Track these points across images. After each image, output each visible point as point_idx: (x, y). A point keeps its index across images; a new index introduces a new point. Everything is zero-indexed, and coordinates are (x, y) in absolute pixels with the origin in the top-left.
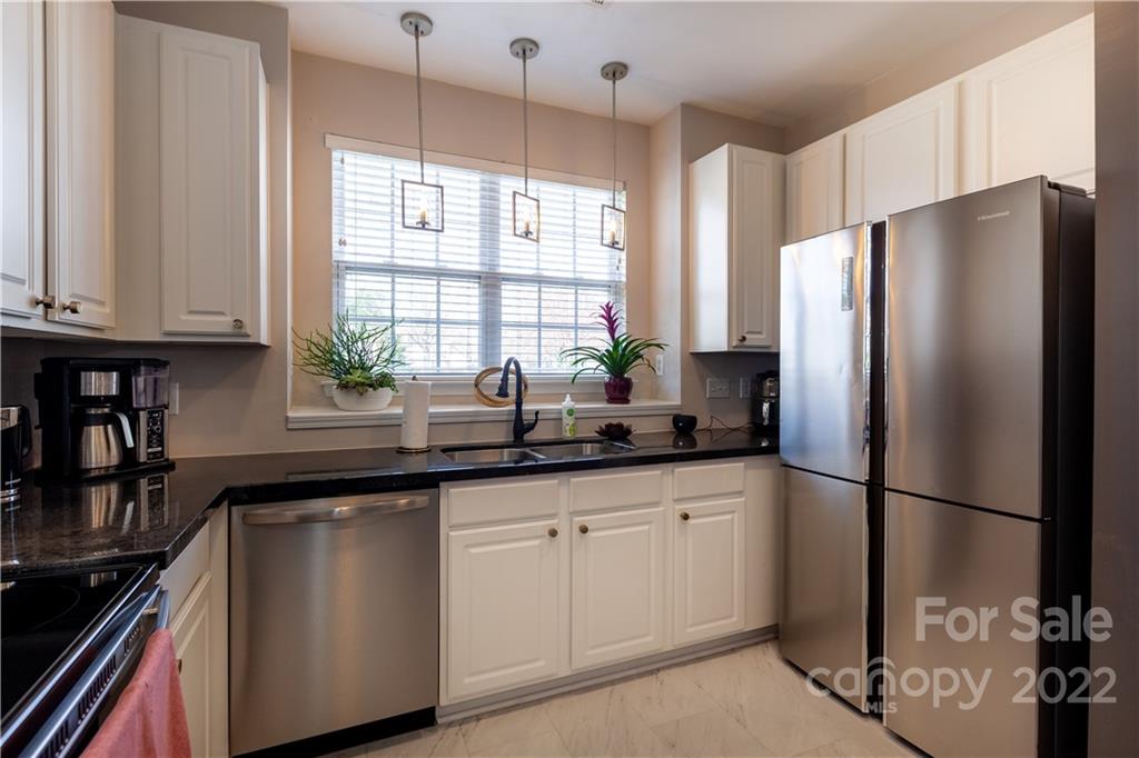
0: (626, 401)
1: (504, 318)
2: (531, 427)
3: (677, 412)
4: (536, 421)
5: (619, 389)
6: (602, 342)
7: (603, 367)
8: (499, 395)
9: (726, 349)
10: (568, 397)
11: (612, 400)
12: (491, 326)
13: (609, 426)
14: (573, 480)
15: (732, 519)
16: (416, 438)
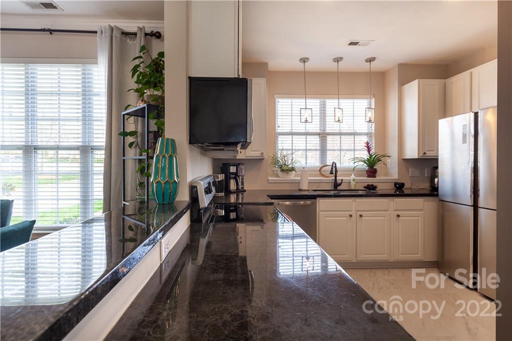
0: (375, 177)
1: (328, 148)
2: (340, 184)
3: (396, 181)
4: (342, 182)
5: (372, 172)
6: (365, 155)
7: (365, 164)
8: (330, 173)
9: (417, 157)
10: (353, 175)
11: (369, 176)
12: (323, 150)
13: (368, 185)
14: (357, 200)
15: (418, 219)
16: (305, 186)
